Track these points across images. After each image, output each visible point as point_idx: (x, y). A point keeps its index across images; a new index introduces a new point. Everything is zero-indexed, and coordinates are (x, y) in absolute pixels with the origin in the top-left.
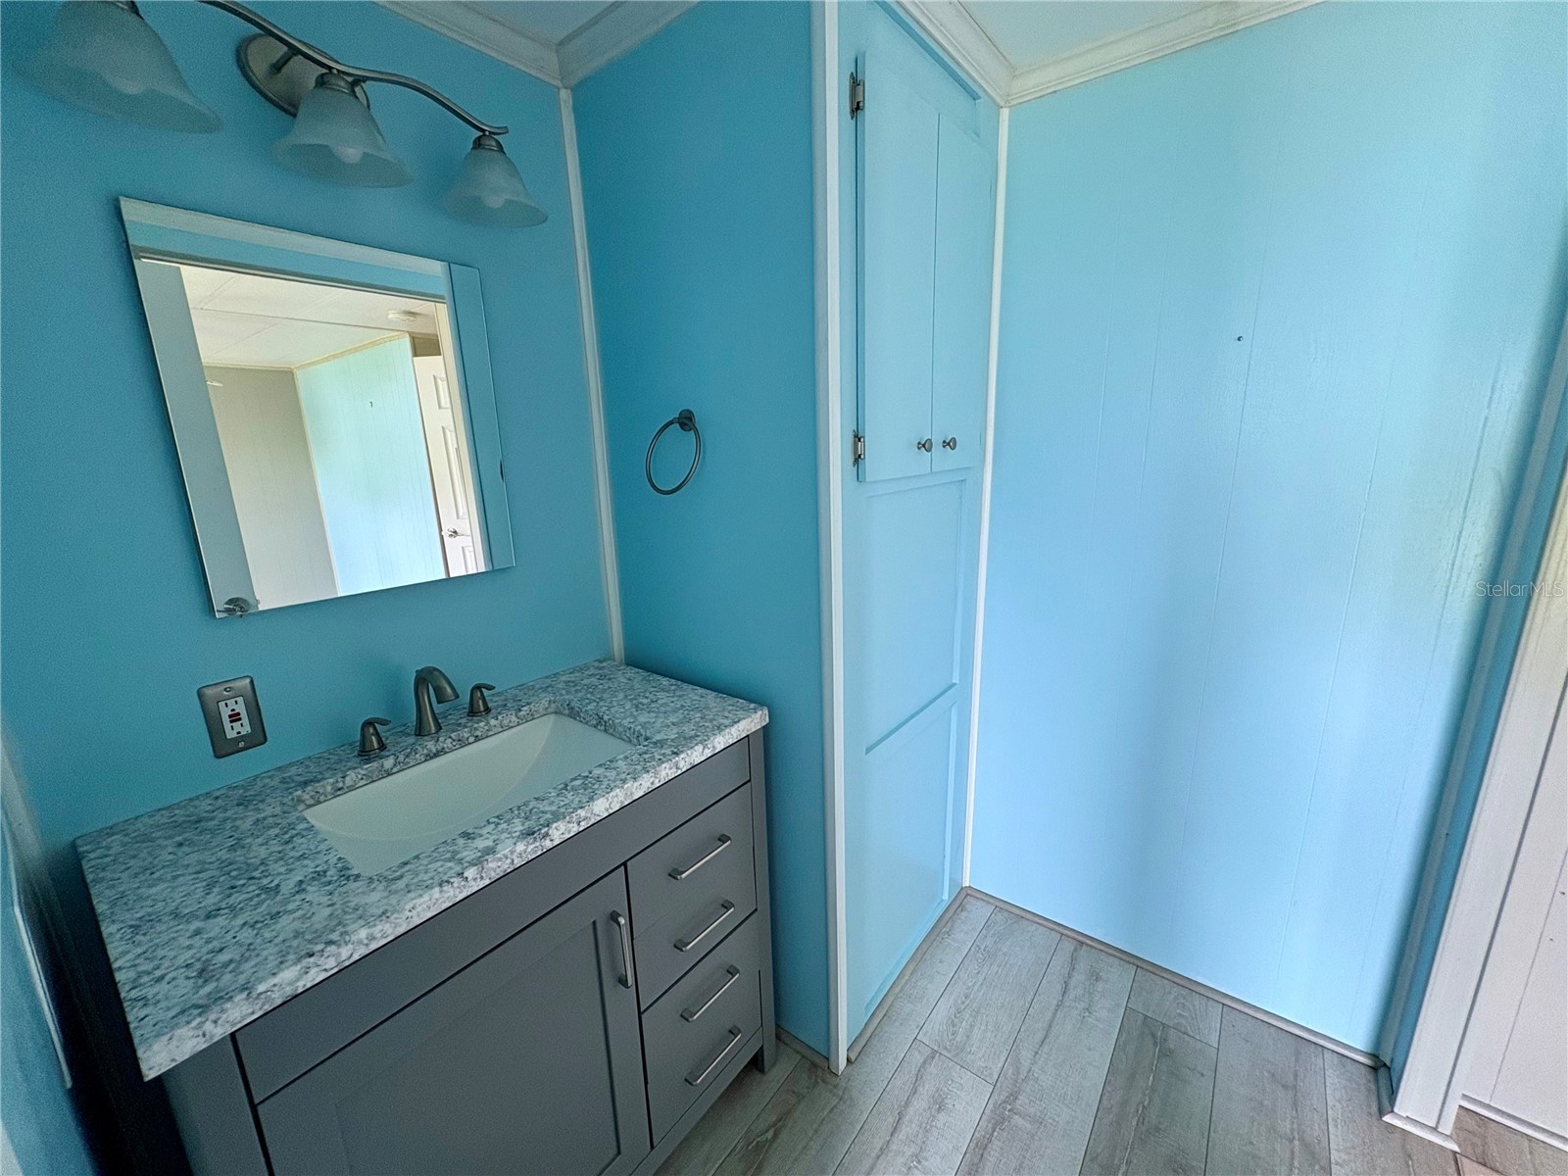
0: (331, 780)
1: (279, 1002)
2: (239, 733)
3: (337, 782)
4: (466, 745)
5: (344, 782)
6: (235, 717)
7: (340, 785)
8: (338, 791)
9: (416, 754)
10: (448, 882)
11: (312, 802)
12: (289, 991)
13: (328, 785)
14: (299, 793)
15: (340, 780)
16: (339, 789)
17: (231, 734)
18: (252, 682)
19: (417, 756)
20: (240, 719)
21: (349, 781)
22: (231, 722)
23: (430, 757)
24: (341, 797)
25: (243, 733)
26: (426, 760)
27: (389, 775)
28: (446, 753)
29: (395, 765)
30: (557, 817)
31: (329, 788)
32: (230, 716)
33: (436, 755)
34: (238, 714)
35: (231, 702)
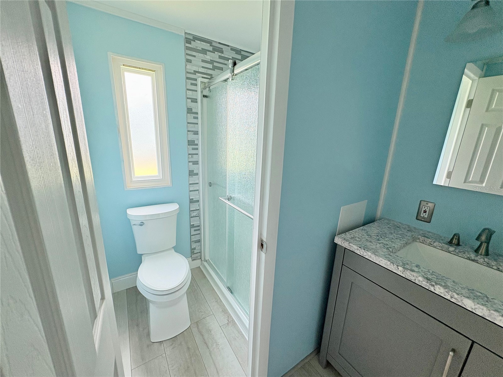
0: (430, 240)
1: (352, 250)
2: (424, 216)
3: (431, 242)
4: (490, 267)
5: (433, 244)
6: (425, 212)
7: (432, 243)
8: (430, 245)
9: (464, 254)
10: (393, 264)
11: (422, 242)
12: (354, 250)
13: (429, 241)
14: (420, 237)
15: (433, 242)
16: (431, 244)
17: (422, 215)
18: (435, 205)
19: (464, 255)
20: (426, 213)
21: (435, 244)
22: (424, 212)
23: (469, 259)
24: (430, 247)
25: (425, 217)
26: (467, 259)
27: (449, 252)
28: (478, 263)
29: (453, 251)
30: (446, 287)
31: (428, 242)
32: (424, 211)
33: (473, 260)
34: (426, 211)
35: (426, 207)
